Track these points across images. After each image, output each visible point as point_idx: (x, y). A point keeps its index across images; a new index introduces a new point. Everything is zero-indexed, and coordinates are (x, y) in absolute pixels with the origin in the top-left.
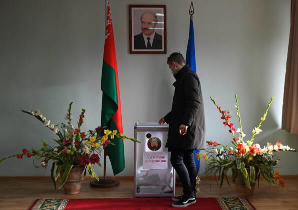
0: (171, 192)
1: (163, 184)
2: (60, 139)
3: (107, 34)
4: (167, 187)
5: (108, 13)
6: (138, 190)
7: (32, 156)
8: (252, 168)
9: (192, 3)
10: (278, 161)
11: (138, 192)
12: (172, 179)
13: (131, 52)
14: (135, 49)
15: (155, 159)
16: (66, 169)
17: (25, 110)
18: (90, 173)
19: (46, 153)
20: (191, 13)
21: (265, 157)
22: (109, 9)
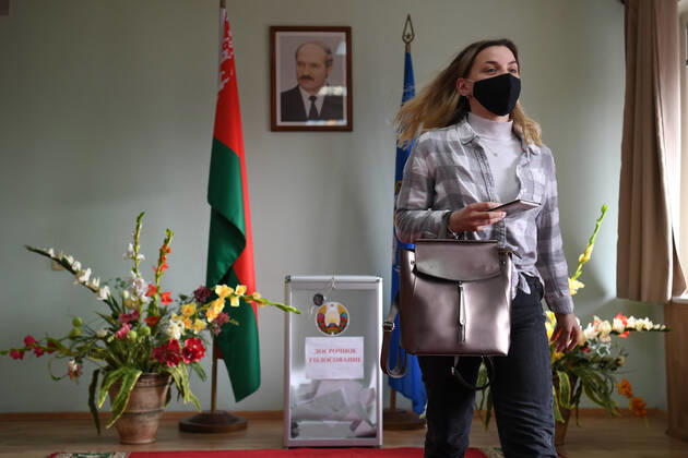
0: (373, 435)
1: (353, 415)
2: (111, 312)
3: (223, 79)
4: (363, 422)
5: (227, 35)
6: (295, 431)
7: (46, 354)
8: (564, 377)
9: (409, 18)
10: (623, 358)
11: (294, 435)
12: (374, 403)
13: (274, 128)
14: (282, 120)
15: (332, 355)
16: (125, 379)
17: (33, 247)
18: (181, 392)
19: (79, 345)
20: (408, 39)
21: (594, 347)
22: (227, 26)
